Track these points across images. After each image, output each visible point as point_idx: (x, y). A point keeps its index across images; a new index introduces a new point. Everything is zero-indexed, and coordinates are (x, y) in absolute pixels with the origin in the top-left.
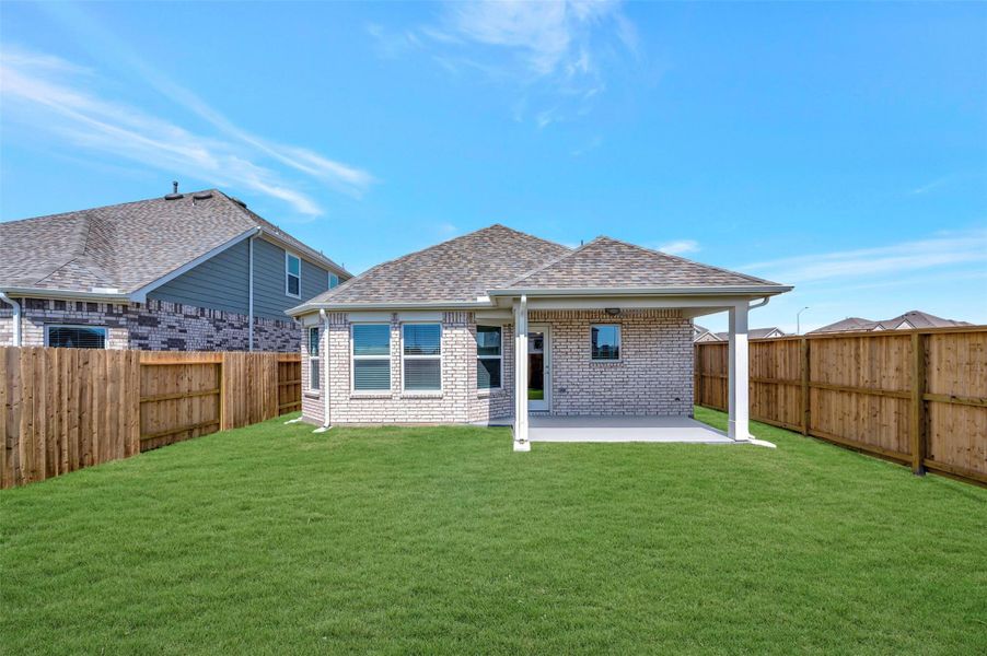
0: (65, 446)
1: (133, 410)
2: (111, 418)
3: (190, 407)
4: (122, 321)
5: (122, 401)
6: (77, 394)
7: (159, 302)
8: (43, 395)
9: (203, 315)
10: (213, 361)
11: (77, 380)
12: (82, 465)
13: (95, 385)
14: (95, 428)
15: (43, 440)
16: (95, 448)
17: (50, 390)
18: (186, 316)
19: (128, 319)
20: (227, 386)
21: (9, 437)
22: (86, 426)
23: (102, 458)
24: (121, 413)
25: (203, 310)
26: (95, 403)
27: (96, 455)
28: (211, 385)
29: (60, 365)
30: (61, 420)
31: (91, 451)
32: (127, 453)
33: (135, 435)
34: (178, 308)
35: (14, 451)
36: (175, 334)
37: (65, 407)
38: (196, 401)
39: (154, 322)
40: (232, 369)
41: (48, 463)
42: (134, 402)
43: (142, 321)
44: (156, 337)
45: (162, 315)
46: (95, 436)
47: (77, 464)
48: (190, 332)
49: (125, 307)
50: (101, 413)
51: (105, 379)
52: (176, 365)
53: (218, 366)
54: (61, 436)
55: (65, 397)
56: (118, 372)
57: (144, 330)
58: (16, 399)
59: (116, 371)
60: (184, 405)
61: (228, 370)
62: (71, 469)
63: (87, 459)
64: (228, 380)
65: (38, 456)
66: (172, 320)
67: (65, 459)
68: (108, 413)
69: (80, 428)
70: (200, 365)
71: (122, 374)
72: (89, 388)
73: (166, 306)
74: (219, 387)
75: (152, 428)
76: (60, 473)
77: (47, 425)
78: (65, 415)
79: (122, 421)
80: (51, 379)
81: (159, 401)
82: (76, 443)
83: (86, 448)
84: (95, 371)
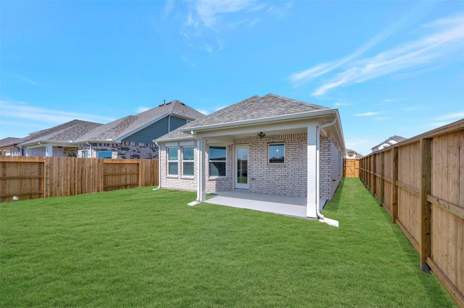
0: (76, 186)
1: (100, 177)
2: (92, 179)
3: (126, 178)
4: (116, 149)
5: (96, 174)
6: (80, 171)
7: (129, 143)
8: (69, 171)
9: (147, 146)
10: (136, 162)
11: (80, 167)
12: (82, 193)
13: (87, 169)
14: (86, 182)
15: (69, 184)
16: (87, 188)
17: (71, 170)
18: (140, 147)
19: (118, 149)
20: (142, 171)
21: (58, 182)
22: (83, 182)
23: (89, 192)
24: (96, 178)
25: (147, 144)
26: (87, 174)
27: (87, 190)
28: (135, 171)
29: (75, 163)
30: (75, 179)
31: (85, 189)
32: (98, 191)
33: (101, 185)
34: (137, 144)
35: (60, 187)
36: (135, 153)
37: (76, 175)
38: (128, 176)
39: (127, 149)
40: (144, 165)
41: (70, 191)
42: (101, 175)
43: (123, 149)
44: (128, 154)
45: (130, 147)
46: (87, 184)
47: (80, 192)
48: (142, 152)
49: (117, 144)
50: (89, 178)
51: (90, 167)
52: (120, 163)
53: (138, 164)
54: (75, 183)
55: (76, 172)
56: (95, 165)
57: (124, 152)
58: (61, 172)
59: (94, 164)
60: (123, 177)
61: (142, 166)
62: (78, 194)
63: (84, 191)
64: (142, 169)
65: (67, 189)
66: (135, 148)
67: (76, 190)
68: (91, 178)
69: (81, 182)
70: (131, 164)
71: (97, 165)
72: (84, 170)
73: (132, 143)
74: (138, 171)
75: (110, 184)
76: (75, 194)
77: (70, 180)
78: (76, 178)
79: (96, 181)
80: (72, 167)
81: (113, 175)
82: (80, 186)
83: (83, 188)
84: (87, 164)
